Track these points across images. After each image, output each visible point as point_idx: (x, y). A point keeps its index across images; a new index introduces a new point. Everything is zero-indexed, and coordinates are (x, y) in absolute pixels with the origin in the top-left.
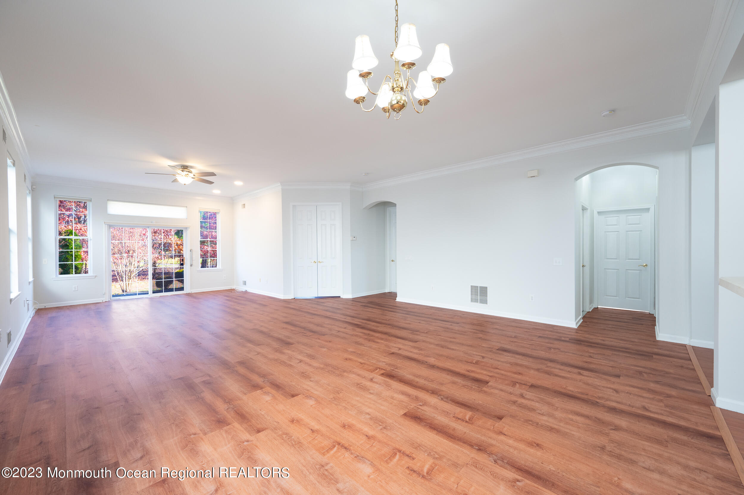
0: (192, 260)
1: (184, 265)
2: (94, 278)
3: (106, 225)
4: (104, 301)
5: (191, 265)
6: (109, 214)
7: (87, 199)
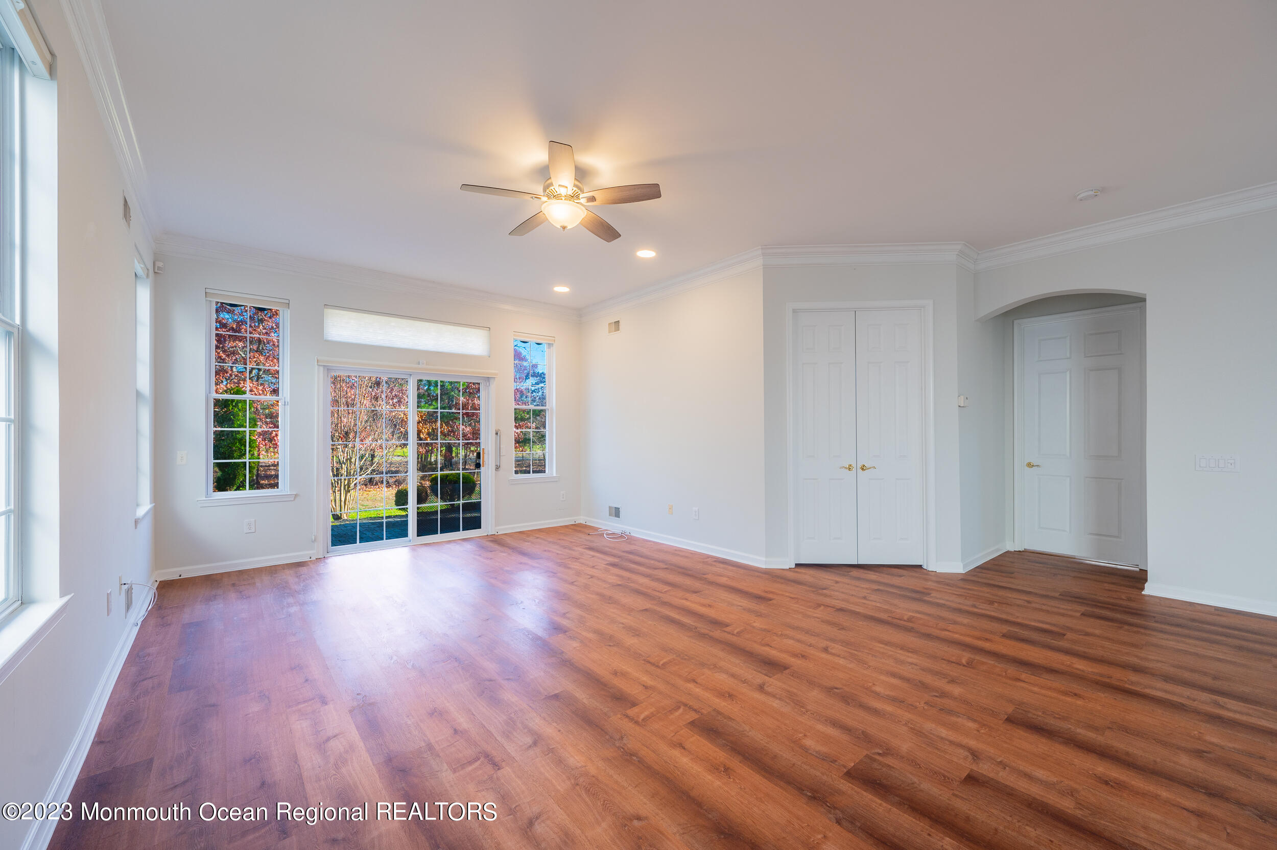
0: (500, 456)
1: (482, 467)
2: (293, 499)
3: (322, 368)
4: (313, 558)
5: (498, 468)
6: (326, 341)
7: (280, 301)
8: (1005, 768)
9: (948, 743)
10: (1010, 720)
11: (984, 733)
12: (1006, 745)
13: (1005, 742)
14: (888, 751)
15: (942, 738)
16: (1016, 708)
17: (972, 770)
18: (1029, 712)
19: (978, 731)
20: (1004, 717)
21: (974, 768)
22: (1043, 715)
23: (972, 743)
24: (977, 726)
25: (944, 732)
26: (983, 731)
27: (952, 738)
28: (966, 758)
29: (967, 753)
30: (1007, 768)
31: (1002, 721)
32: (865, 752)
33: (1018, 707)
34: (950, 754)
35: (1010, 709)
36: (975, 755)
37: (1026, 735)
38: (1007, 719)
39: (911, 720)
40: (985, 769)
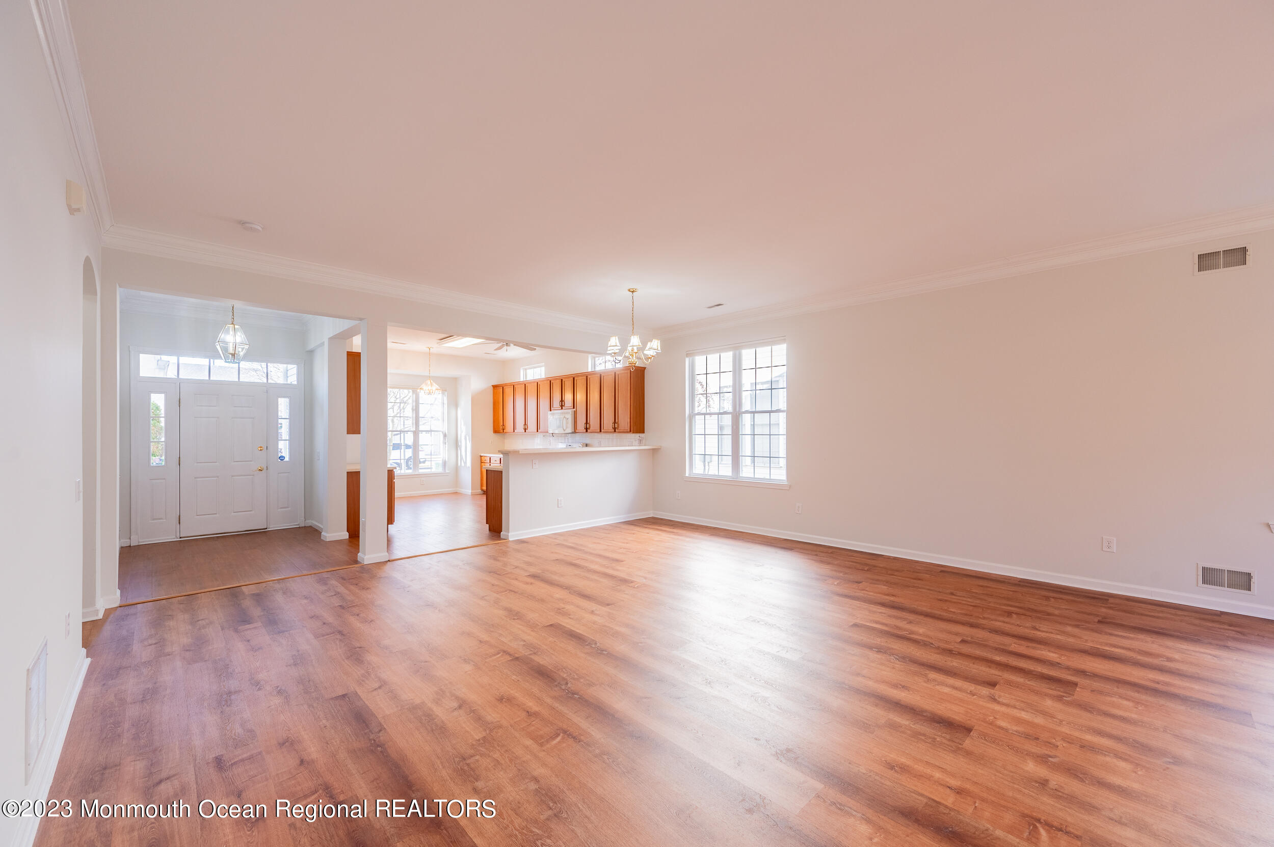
8: (971, 692)
9: (1017, 707)
10: (968, 730)
11: (991, 716)
12: (971, 707)
13: (971, 710)
14: (1059, 699)
15: (1023, 710)
16: (962, 745)
17: (993, 689)
18: (949, 740)
19: (995, 718)
20: (973, 733)
21: (992, 691)
22: (936, 737)
23: (997, 707)
24: (996, 722)
25: (1024, 715)
26: (992, 718)
27: (1015, 710)
28: (1000, 696)
29: (1000, 700)
30: (969, 692)
31: (975, 728)
32: (1075, 697)
33: (960, 746)
34: (1012, 698)
35: (968, 743)
36: (993, 699)
37: (954, 717)
38: (971, 731)
39: (1059, 726)
40: (985, 691)
